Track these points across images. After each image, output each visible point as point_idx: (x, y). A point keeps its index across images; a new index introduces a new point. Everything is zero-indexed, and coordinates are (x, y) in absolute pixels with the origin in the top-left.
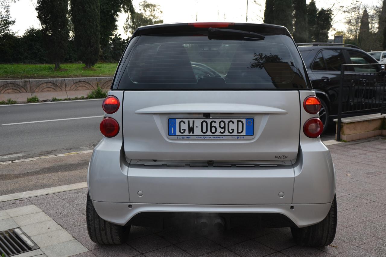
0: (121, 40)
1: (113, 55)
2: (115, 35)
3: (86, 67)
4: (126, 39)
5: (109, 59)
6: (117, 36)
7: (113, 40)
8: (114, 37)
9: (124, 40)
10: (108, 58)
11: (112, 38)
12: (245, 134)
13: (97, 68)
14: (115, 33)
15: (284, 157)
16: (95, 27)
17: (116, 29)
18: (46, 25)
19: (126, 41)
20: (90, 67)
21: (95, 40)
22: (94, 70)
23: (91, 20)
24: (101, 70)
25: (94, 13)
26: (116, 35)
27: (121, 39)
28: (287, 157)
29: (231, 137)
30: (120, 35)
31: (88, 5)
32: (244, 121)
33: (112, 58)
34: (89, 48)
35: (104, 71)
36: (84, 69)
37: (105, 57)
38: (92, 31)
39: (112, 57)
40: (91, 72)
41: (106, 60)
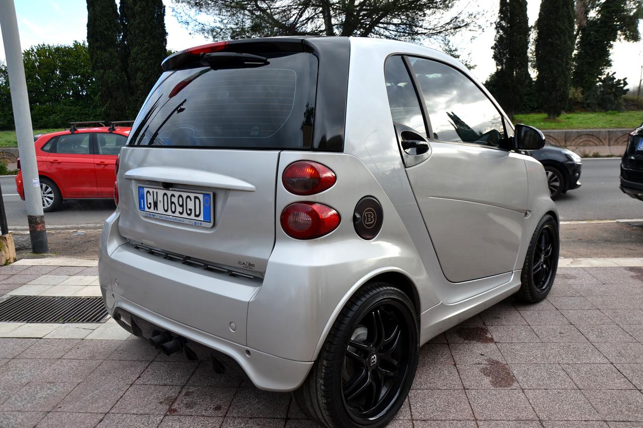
0: (615, 81)
1: (600, 101)
2: (606, 73)
3: (549, 118)
4: (622, 79)
5: (593, 107)
6: (610, 75)
7: (604, 81)
8: (605, 76)
9: (619, 81)
10: (591, 105)
11: (601, 78)
12: (202, 219)
13: (565, 119)
14: (608, 71)
15: (250, 264)
16: (565, 64)
17: (610, 65)
18: (502, 65)
19: (622, 82)
20: (554, 118)
21: (563, 82)
22: (559, 122)
23: (559, 55)
24: (568, 122)
25: (565, 46)
26: (608, 73)
27: (615, 79)
28: (253, 265)
29: (190, 221)
30: (615, 73)
31: (557, 37)
32: (201, 197)
33: (597, 106)
34: (554, 92)
35: (572, 124)
36: (545, 120)
37: (588, 105)
38: (560, 70)
39: (598, 104)
40: (553, 125)
41: (589, 109)
